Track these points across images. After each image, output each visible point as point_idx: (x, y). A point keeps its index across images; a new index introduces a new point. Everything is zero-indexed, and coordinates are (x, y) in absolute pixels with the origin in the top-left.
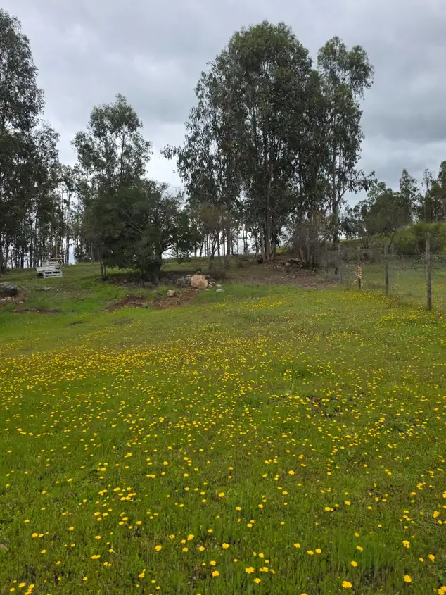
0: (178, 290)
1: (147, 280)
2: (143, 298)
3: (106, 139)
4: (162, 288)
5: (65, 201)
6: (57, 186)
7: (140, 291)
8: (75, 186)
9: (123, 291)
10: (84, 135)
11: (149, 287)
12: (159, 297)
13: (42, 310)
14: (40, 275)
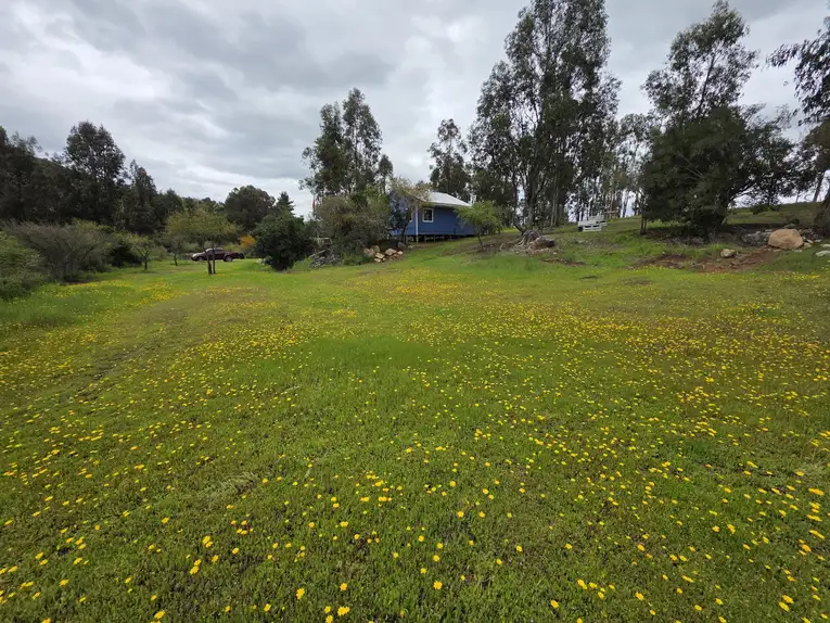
0: (741, 249)
1: (696, 236)
2: (683, 257)
3: (687, 69)
4: (715, 246)
5: (631, 153)
6: (625, 139)
7: (682, 248)
8: (644, 135)
9: (659, 247)
10: (658, 74)
11: (697, 244)
12: (705, 258)
13: (569, 262)
14: (581, 229)
